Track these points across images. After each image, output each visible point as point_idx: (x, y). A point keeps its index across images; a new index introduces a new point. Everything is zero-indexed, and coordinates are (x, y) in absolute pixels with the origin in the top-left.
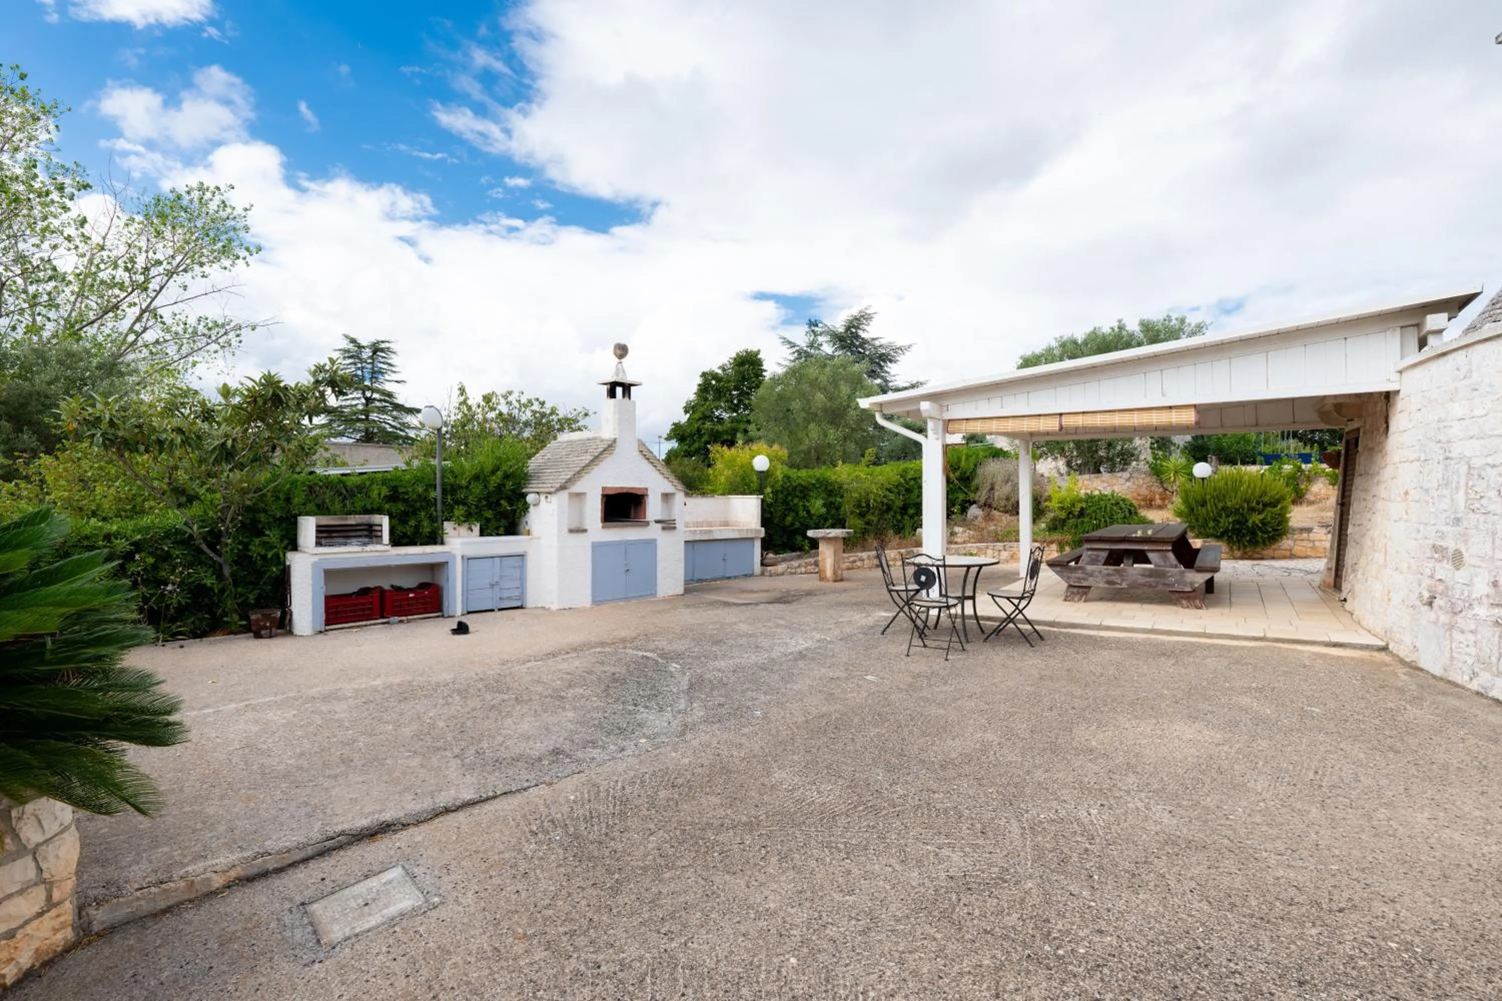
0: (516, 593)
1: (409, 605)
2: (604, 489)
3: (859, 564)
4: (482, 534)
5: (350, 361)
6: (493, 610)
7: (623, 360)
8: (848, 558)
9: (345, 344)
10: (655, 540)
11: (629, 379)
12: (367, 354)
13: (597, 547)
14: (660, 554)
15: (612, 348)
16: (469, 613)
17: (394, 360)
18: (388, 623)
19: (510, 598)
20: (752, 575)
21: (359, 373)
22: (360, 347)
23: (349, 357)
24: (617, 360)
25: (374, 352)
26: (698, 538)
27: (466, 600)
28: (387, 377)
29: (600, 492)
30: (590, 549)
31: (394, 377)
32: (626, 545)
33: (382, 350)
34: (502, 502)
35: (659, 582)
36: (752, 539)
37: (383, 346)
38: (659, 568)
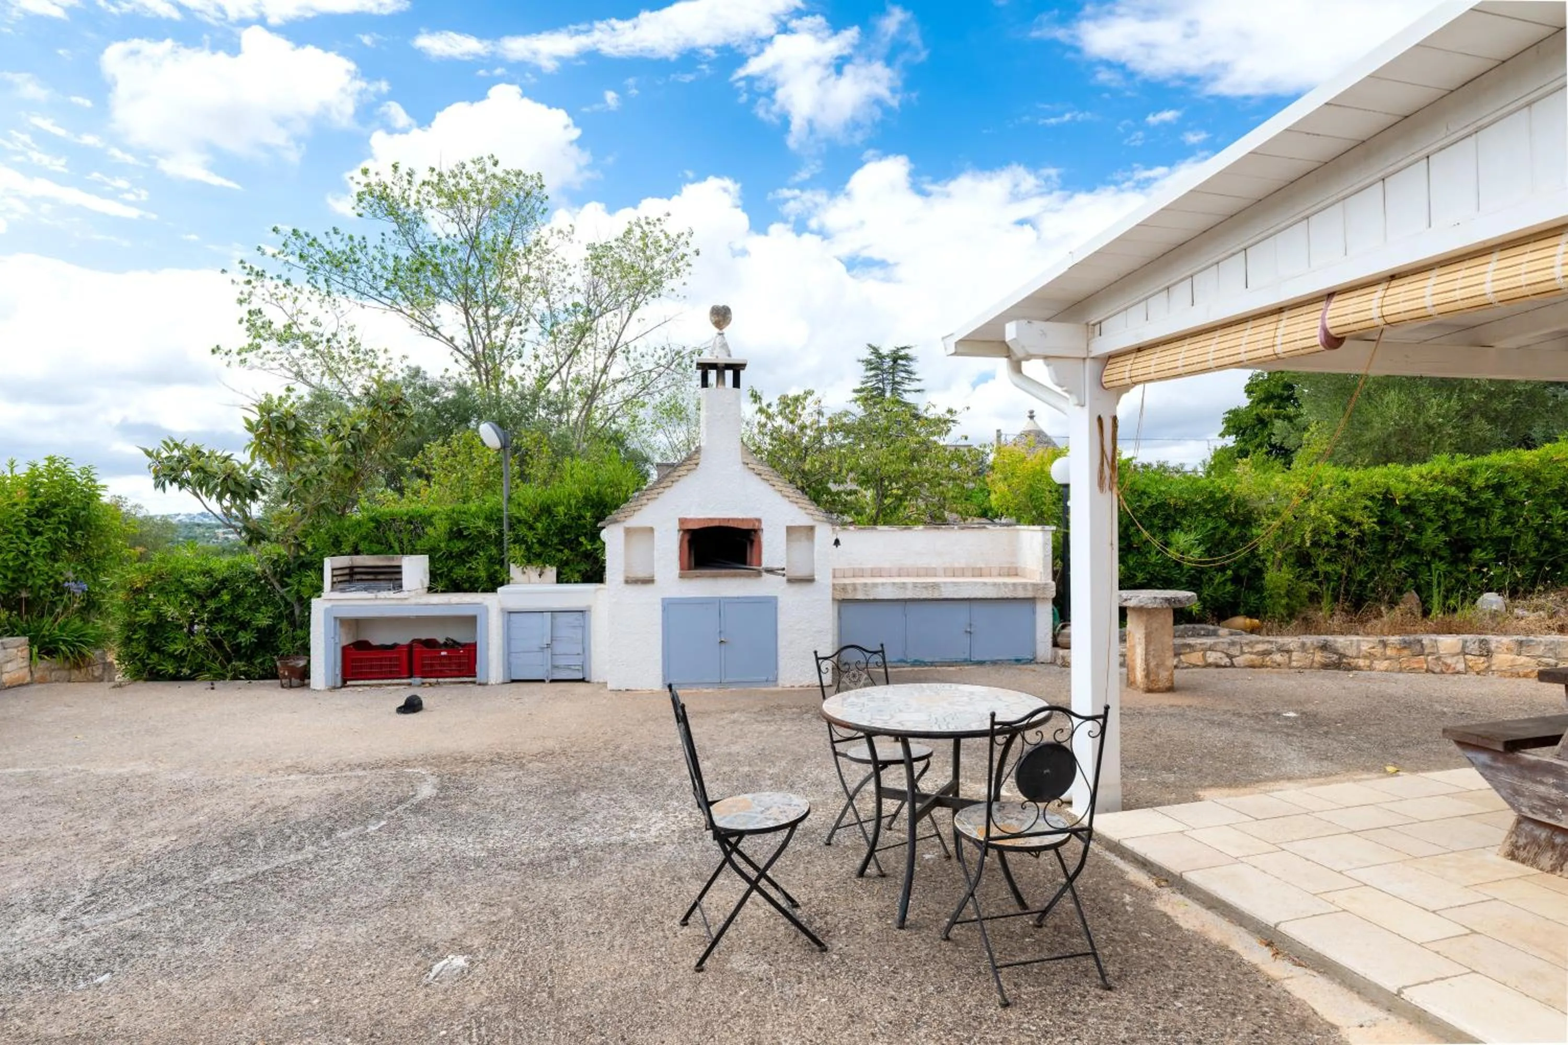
0: (577, 661)
1: (442, 665)
2: (682, 521)
3: (1278, 657)
4: (559, 580)
5: (873, 373)
6: (543, 681)
7: (726, 330)
8: (1251, 644)
9: (867, 354)
10: (775, 598)
11: (735, 359)
12: (888, 363)
13: (669, 606)
14: (784, 622)
15: (708, 310)
16: (513, 681)
17: (914, 367)
18: (410, 684)
19: (568, 667)
20: (1032, 661)
21: (881, 385)
22: (881, 357)
23: (871, 369)
24: (716, 330)
25: (895, 361)
26: (909, 595)
27: (508, 665)
28: (906, 387)
29: (676, 526)
30: (659, 608)
31: (915, 385)
32: (721, 604)
33: (902, 358)
34: (582, 539)
35: (781, 664)
36: (1032, 600)
37: (902, 353)
38: (782, 642)
